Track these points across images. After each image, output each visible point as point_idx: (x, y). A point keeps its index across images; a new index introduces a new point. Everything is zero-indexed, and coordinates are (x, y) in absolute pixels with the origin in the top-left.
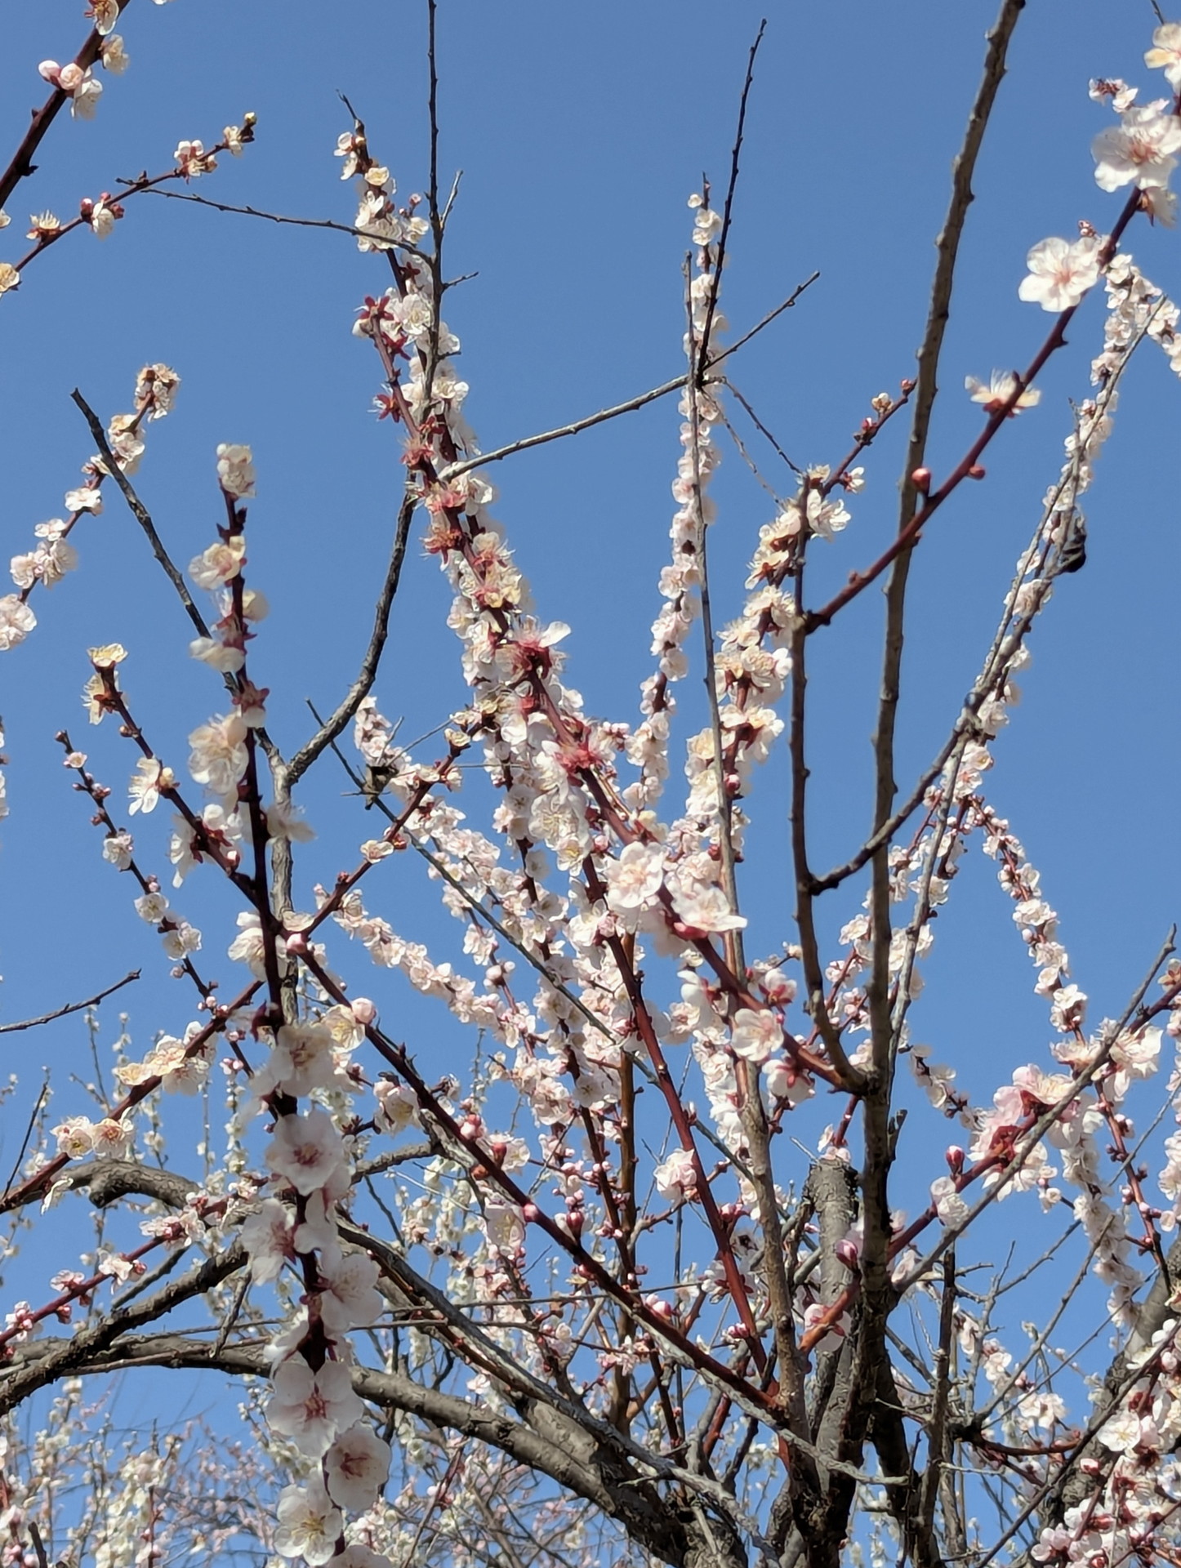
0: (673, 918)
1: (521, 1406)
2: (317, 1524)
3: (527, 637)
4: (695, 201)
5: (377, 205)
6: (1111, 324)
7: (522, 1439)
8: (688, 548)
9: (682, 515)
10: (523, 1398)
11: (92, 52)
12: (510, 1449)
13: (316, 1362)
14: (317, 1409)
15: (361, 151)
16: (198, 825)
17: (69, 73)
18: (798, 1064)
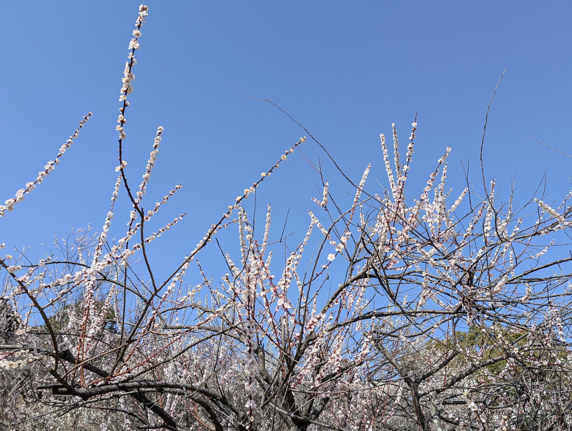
0: (284, 307)
1: (240, 335)
2: (249, 369)
3: (270, 276)
4: (268, 205)
5: (245, 217)
6: (312, 222)
7: (241, 339)
8: (265, 242)
9: (265, 238)
10: (240, 334)
11: (229, 213)
12: (239, 341)
13: (250, 353)
14: (250, 358)
15: (244, 211)
16: (235, 292)
17: (226, 215)
18: (295, 322)
